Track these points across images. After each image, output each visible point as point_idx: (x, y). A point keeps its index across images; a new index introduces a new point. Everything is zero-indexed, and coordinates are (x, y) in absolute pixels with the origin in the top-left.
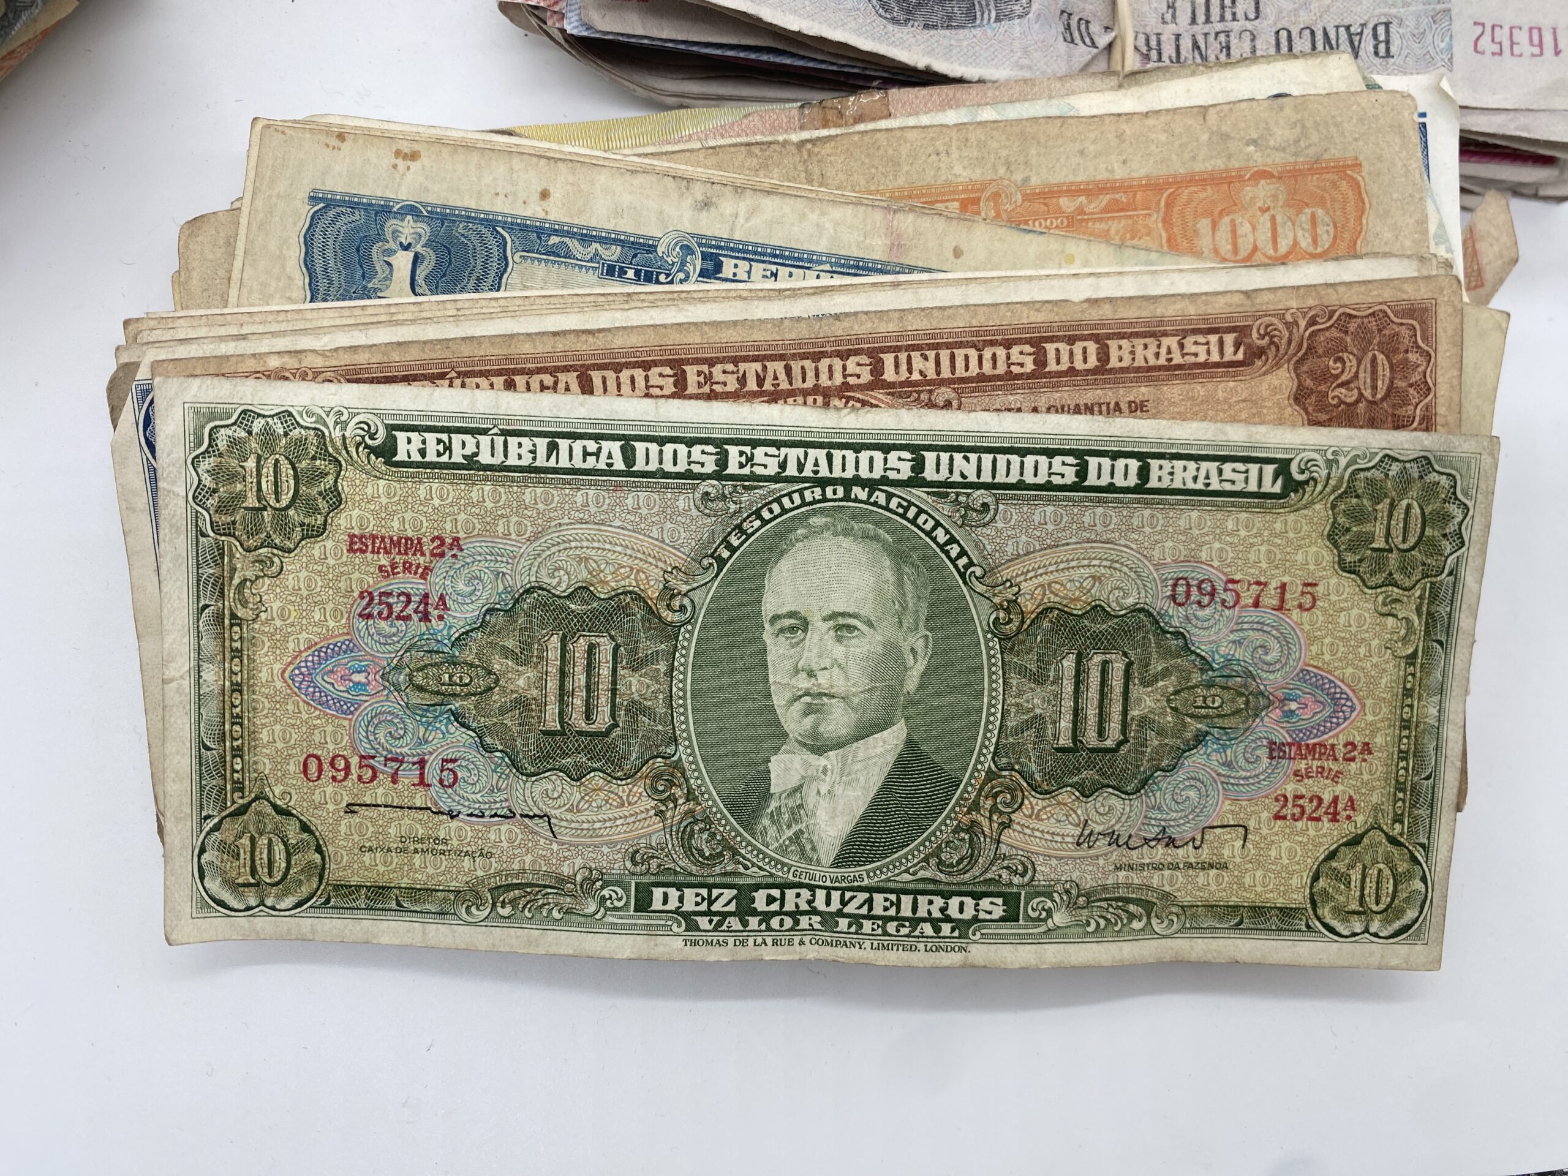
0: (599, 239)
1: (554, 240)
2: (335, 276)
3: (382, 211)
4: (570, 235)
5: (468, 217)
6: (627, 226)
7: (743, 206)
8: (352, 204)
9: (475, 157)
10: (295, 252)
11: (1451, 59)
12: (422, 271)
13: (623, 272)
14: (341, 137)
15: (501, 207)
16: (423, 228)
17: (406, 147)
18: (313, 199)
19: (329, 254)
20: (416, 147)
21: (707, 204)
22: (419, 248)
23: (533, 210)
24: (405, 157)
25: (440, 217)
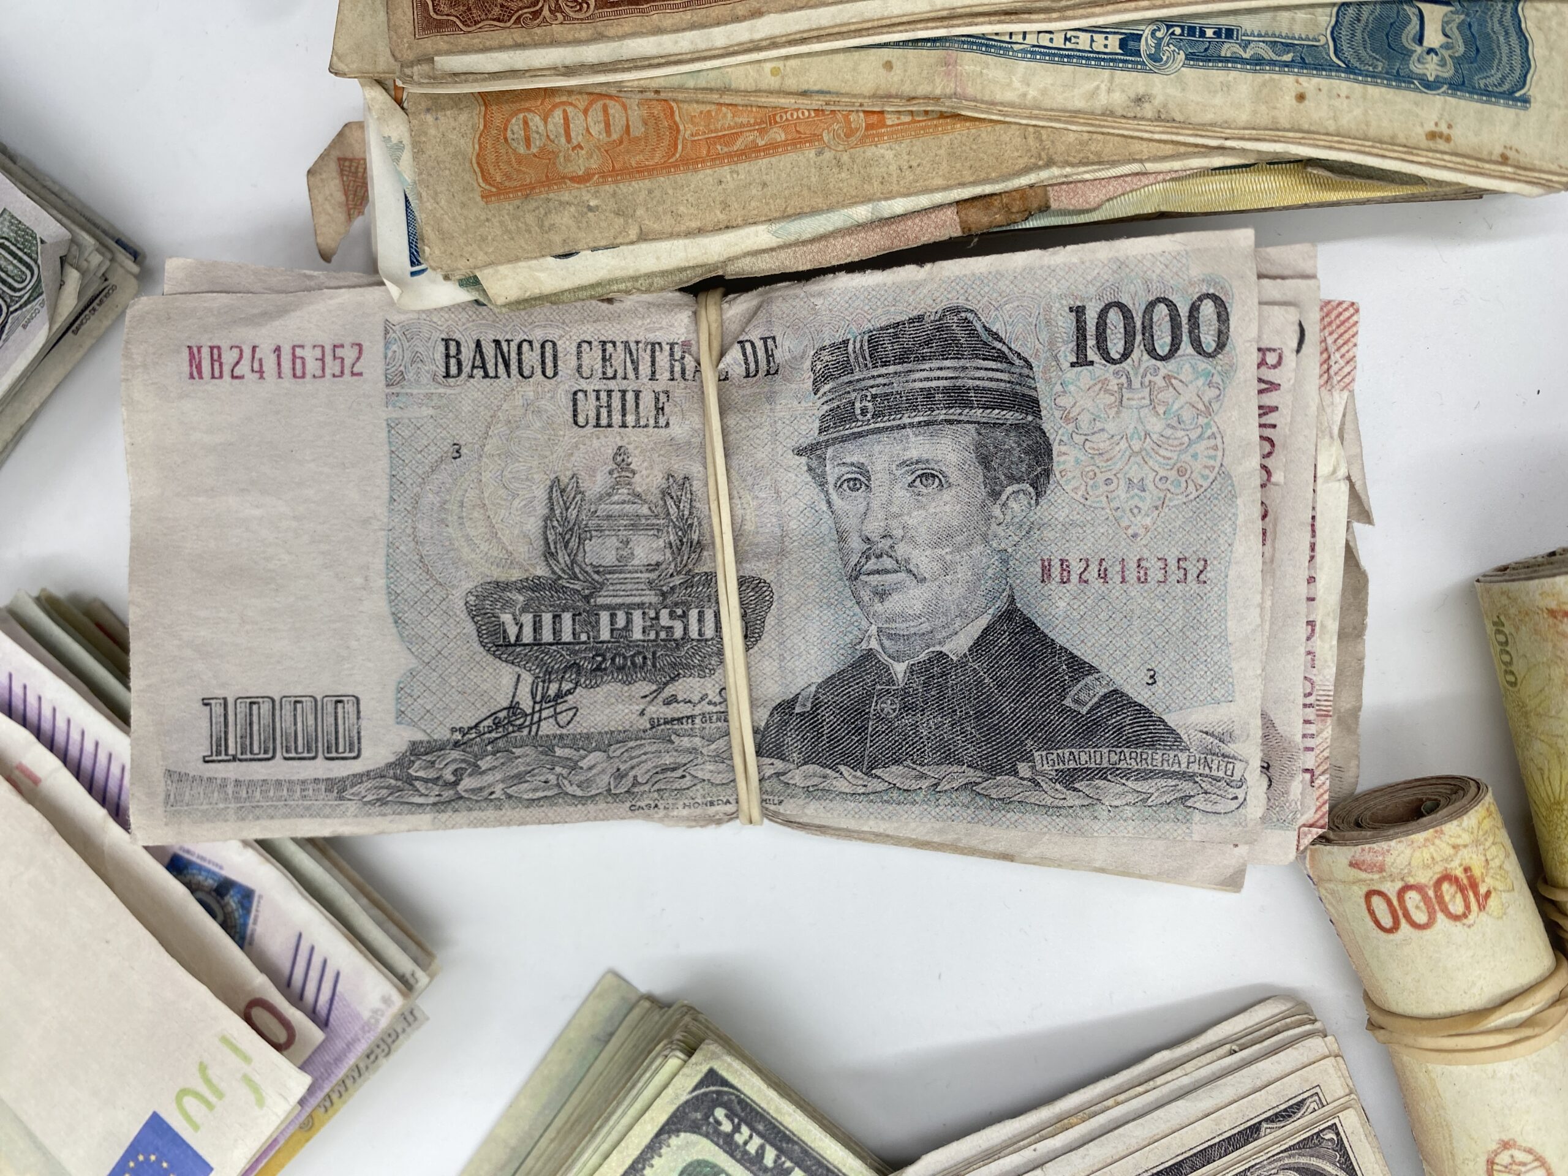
0: (1243, 61)
1: (1288, 57)
2: (1497, 27)
3: (1459, 85)
4: (1272, 63)
5: (1372, 77)
6: (1217, 75)
7: (1103, 100)
8: (1487, 94)
9: (1372, 132)
10: (1537, 51)
11: (386, 332)
12: (1414, 27)
13: (1218, 33)
14: (1504, 160)
15: (1343, 86)
16: (1416, 68)
17: (1441, 145)
18: (1525, 101)
19: (1505, 49)
20: (1432, 144)
21: (1139, 100)
22: (1419, 49)
23: (1310, 83)
24: (1441, 135)
25: (1401, 78)
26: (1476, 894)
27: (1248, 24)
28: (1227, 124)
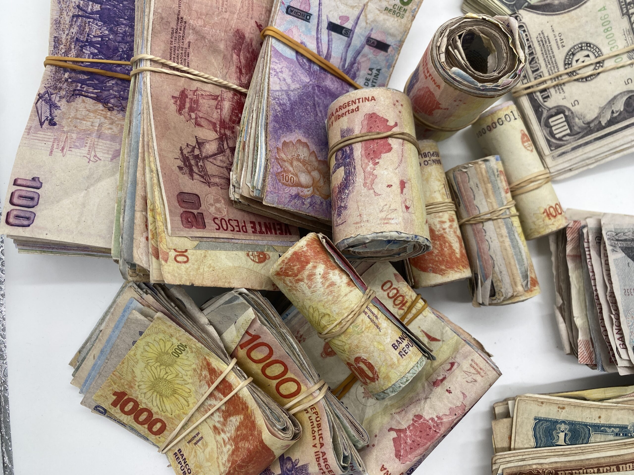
0: (613, 427)
1: (602, 428)
2: (543, 439)
3: (555, 422)
4: (606, 427)
5: (580, 424)
6: (620, 423)
8: (546, 420)
9: (581, 409)
10: (531, 433)
12: (567, 439)
13: (619, 434)
14: (542, 403)
15: (588, 421)
16: (567, 427)
17: (561, 406)
18: (535, 419)
19: (541, 433)
20: (564, 406)
22: (566, 432)
23: (597, 421)
24: (561, 408)
25: (572, 424)
26: (547, 213)
27: (611, 437)
28: (618, 409)
